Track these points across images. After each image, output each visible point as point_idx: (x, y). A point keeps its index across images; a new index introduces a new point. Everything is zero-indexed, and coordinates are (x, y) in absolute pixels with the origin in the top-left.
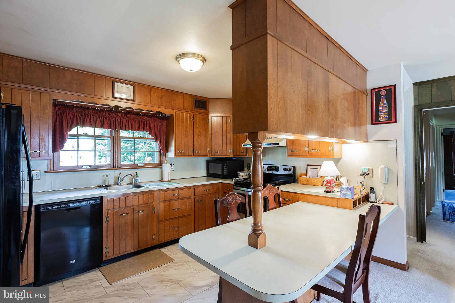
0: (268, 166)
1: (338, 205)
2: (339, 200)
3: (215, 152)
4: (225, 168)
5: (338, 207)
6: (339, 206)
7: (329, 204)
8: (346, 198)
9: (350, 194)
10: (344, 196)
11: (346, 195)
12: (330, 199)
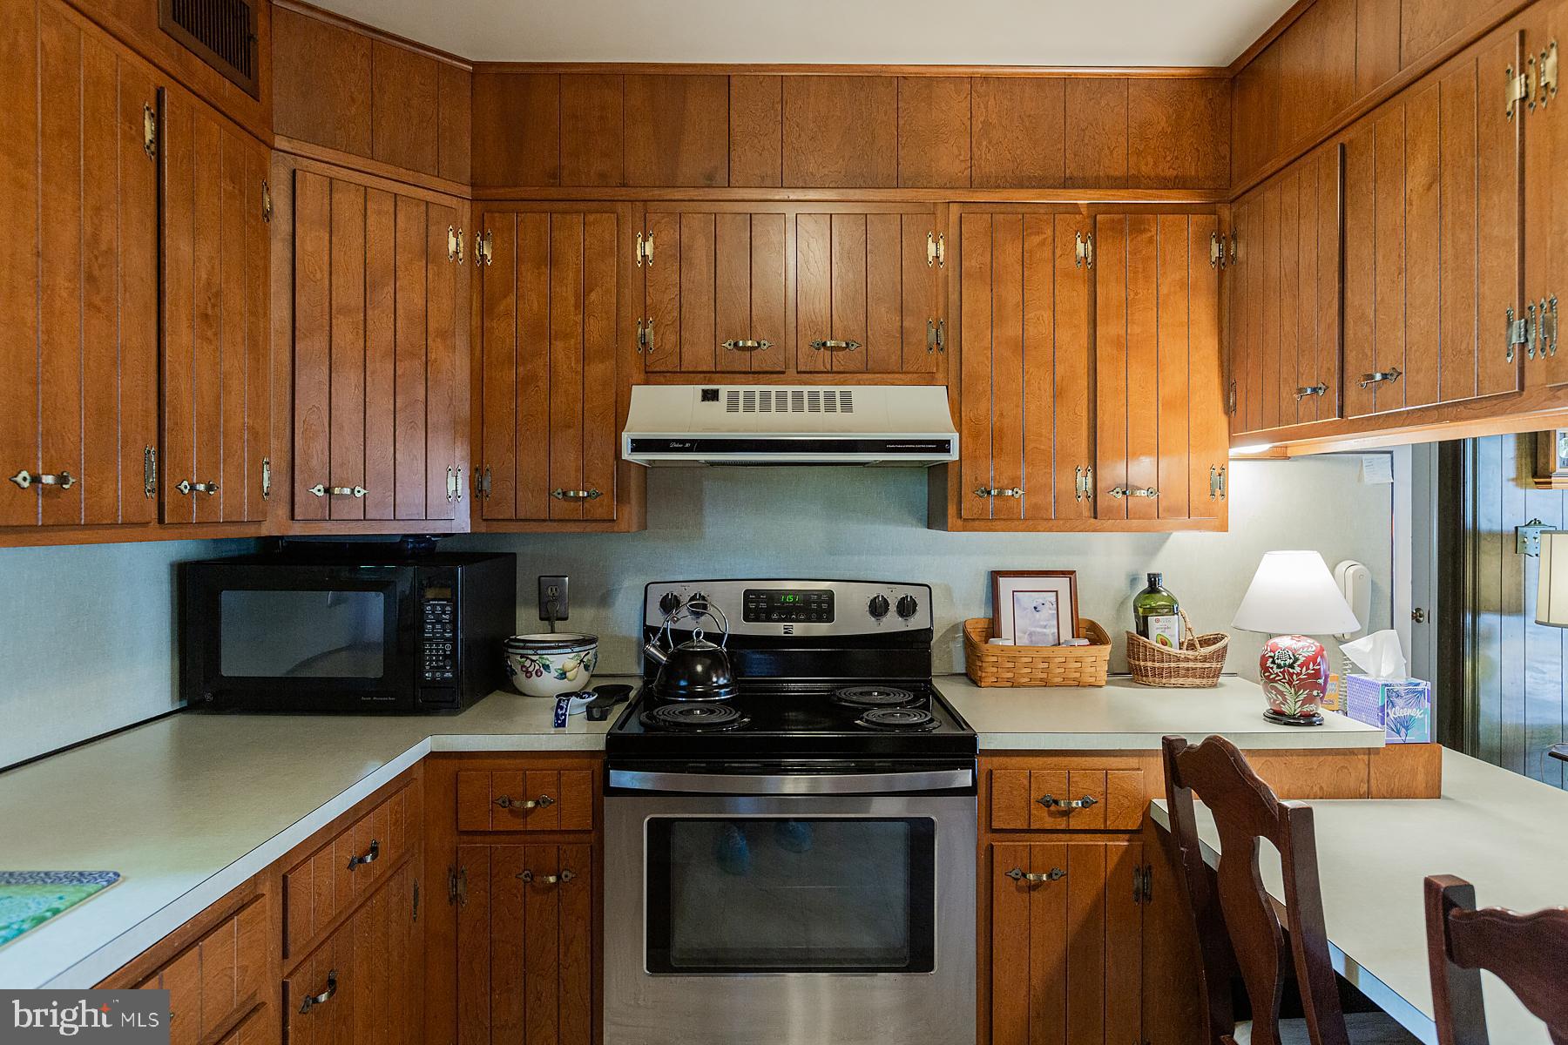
0: (747, 593)
1: (1373, 781)
2: (1377, 757)
3: (328, 490)
4: (439, 621)
5: (1368, 795)
6: (1374, 789)
7: (1321, 788)
8: (1410, 739)
9: (1423, 719)
10: (1398, 733)
11: (1407, 728)
12: (1330, 758)
